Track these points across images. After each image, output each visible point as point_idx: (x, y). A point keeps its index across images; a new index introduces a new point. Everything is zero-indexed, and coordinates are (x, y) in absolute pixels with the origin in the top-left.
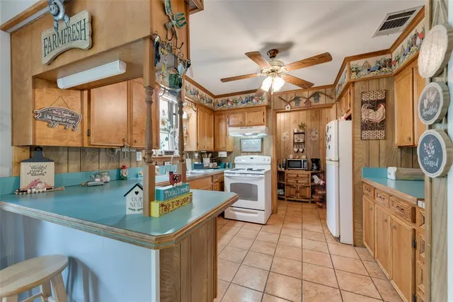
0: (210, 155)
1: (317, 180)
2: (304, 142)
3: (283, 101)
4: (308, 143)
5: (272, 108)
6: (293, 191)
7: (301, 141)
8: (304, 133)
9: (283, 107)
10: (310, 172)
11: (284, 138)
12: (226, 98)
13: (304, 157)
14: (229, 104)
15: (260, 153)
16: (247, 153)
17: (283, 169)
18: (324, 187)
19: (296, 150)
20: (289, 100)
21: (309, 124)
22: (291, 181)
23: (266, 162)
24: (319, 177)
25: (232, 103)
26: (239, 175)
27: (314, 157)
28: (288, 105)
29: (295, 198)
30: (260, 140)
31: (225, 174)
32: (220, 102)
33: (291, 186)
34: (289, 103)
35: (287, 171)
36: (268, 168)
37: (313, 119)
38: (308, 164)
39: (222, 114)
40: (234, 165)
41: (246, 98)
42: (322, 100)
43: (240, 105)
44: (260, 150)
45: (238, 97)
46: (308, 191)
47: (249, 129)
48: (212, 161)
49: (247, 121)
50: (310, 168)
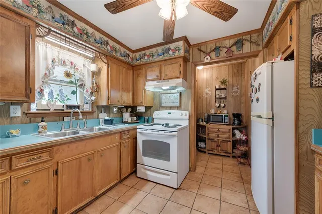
0: (130, 110)
1: (239, 135)
2: (225, 98)
3: (202, 53)
4: (230, 99)
5: (191, 60)
6: (214, 145)
7: (223, 96)
8: (225, 89)
9: (202, 59)
10: (231, 127)
11: (207, 94)
12: (144, 52)
13: (225, 112)
14: (146, 58)
15: (178, 108)
16: (166, 108)
17: (205, 123)
18: (247, 143)
19: (218, 105)
20: (208, 50)
21: (230, 80)
22: (213, 136)
23: (184, 117)
24: (241, 132)
25: (149, 56)
26: (151, 132)
27: (236, 112)
28: (208, 57)
29: (216, 152)
30: (178, 94)
31: (138, 130)
32: (138, 57)
33: (212, 140)
34: (209, 54)
35: (208, 126)
36: (185, 123)
37: (235, 75)
38: (230, 119)
39: (140, 69)
40: (153, 119)
41: (163, 50)
42: (247, 48)
43: (156, 58)
44: (178, 105)
45: (154, 50)
46: (230, 145)
47: (165, 82)
48: (131, 116)
49: (163, 75)
50: (232, 123)
